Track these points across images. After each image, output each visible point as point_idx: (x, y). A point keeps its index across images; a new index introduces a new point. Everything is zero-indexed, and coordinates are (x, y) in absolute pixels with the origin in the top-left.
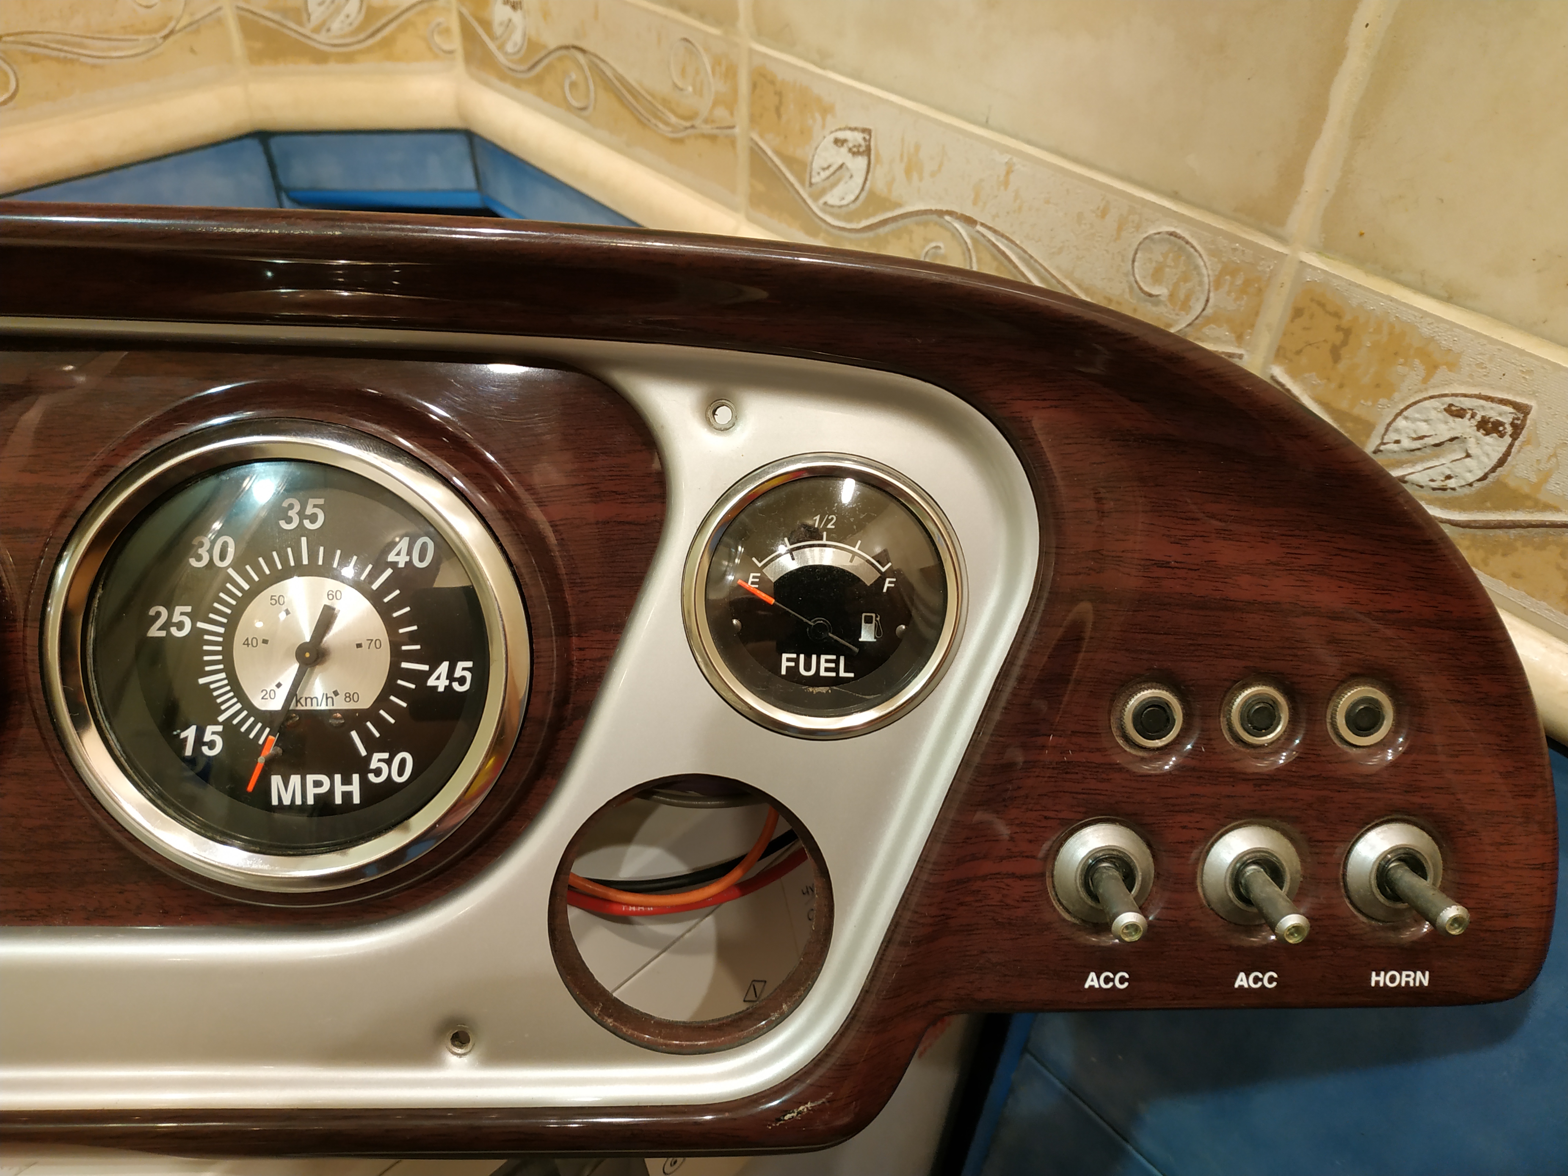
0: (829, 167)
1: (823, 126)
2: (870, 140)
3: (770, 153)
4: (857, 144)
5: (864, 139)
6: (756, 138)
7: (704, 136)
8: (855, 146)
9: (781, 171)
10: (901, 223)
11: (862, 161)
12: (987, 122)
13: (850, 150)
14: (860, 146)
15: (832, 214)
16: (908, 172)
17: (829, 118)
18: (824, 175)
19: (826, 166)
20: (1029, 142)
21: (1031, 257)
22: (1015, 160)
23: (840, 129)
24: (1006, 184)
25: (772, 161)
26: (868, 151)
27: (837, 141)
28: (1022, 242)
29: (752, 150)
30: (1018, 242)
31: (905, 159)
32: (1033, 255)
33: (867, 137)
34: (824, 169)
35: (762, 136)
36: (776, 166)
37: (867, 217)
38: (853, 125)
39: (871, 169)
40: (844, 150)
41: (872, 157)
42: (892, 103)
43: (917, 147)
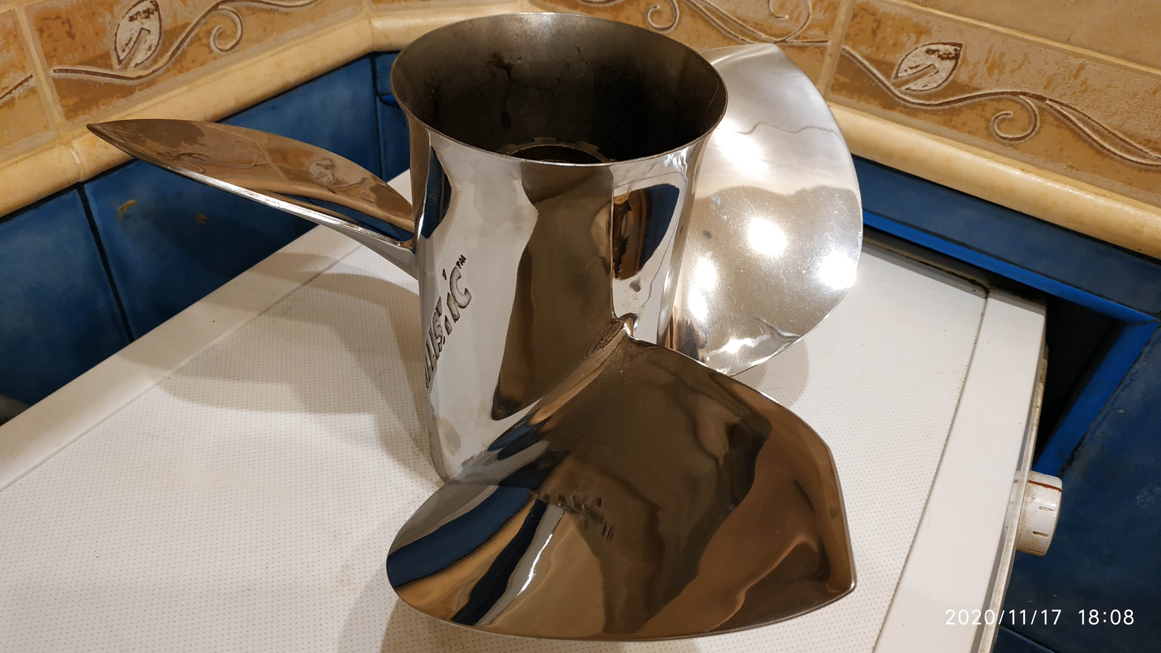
0: (916, 67)
1: (917, 42)
2: (960, 51)
3: (860, 58)
4: (947, 52)
5: (956, 50)
6: (848, 48)
7: (792, 47)
8: (945, 54)
9: (868, 69)
10: (976, 100)
11: (949, 64)
12: (1068, 40)
13: (940, 56)
14: (950, 54)
15: (910, 95)
16: (990, 70)
17: (923, 37)
18: (910, 72)
19: (914, 65)
20: (1101, 52)
21: (1089, 118)
22: (1087, 62)
23: (933, 44)
24: (1076, 76)
25: (861, 63)
26: (956, 57)
27: (928, 51)
28: (1082, 110)
29: (842, 56)
30: (1079, 110)
31: (990, 62)
32: (1090, 117)
33: (959, 49)
34: (911, 68)
35: (854, 48)
36: (865, 66)
37: (945, 97)
38: (946, 42)
39: (957, 68)
40: (934, 57)
41: (960, 60)
42: (986, 29)
43: (1002, 55)
